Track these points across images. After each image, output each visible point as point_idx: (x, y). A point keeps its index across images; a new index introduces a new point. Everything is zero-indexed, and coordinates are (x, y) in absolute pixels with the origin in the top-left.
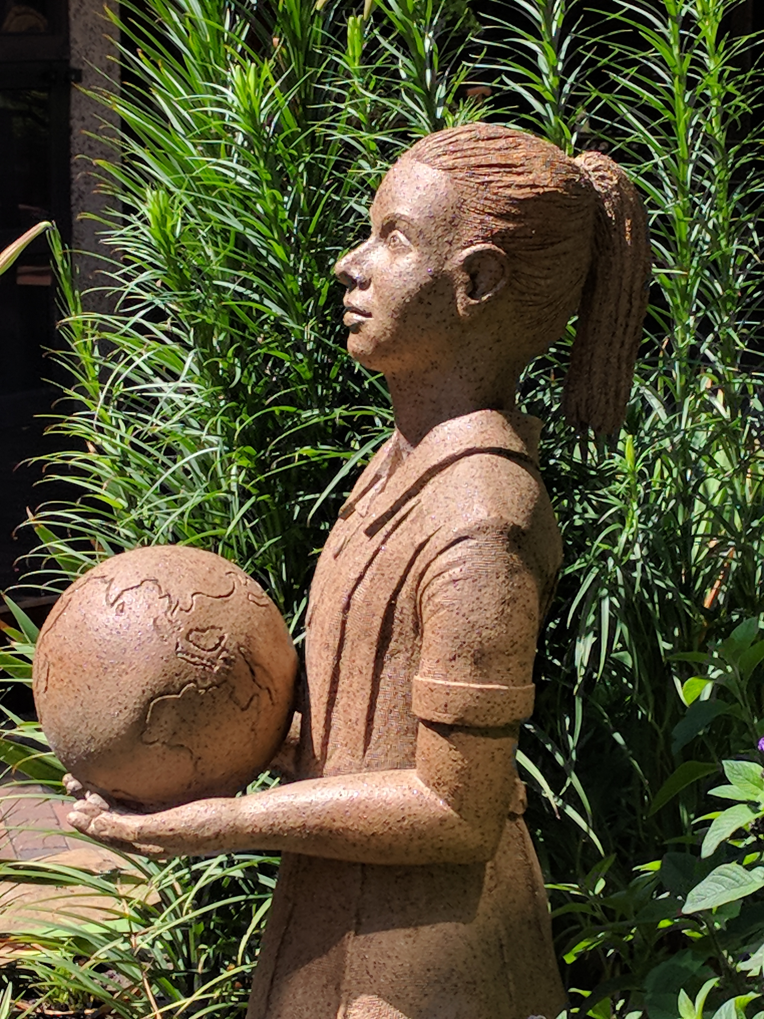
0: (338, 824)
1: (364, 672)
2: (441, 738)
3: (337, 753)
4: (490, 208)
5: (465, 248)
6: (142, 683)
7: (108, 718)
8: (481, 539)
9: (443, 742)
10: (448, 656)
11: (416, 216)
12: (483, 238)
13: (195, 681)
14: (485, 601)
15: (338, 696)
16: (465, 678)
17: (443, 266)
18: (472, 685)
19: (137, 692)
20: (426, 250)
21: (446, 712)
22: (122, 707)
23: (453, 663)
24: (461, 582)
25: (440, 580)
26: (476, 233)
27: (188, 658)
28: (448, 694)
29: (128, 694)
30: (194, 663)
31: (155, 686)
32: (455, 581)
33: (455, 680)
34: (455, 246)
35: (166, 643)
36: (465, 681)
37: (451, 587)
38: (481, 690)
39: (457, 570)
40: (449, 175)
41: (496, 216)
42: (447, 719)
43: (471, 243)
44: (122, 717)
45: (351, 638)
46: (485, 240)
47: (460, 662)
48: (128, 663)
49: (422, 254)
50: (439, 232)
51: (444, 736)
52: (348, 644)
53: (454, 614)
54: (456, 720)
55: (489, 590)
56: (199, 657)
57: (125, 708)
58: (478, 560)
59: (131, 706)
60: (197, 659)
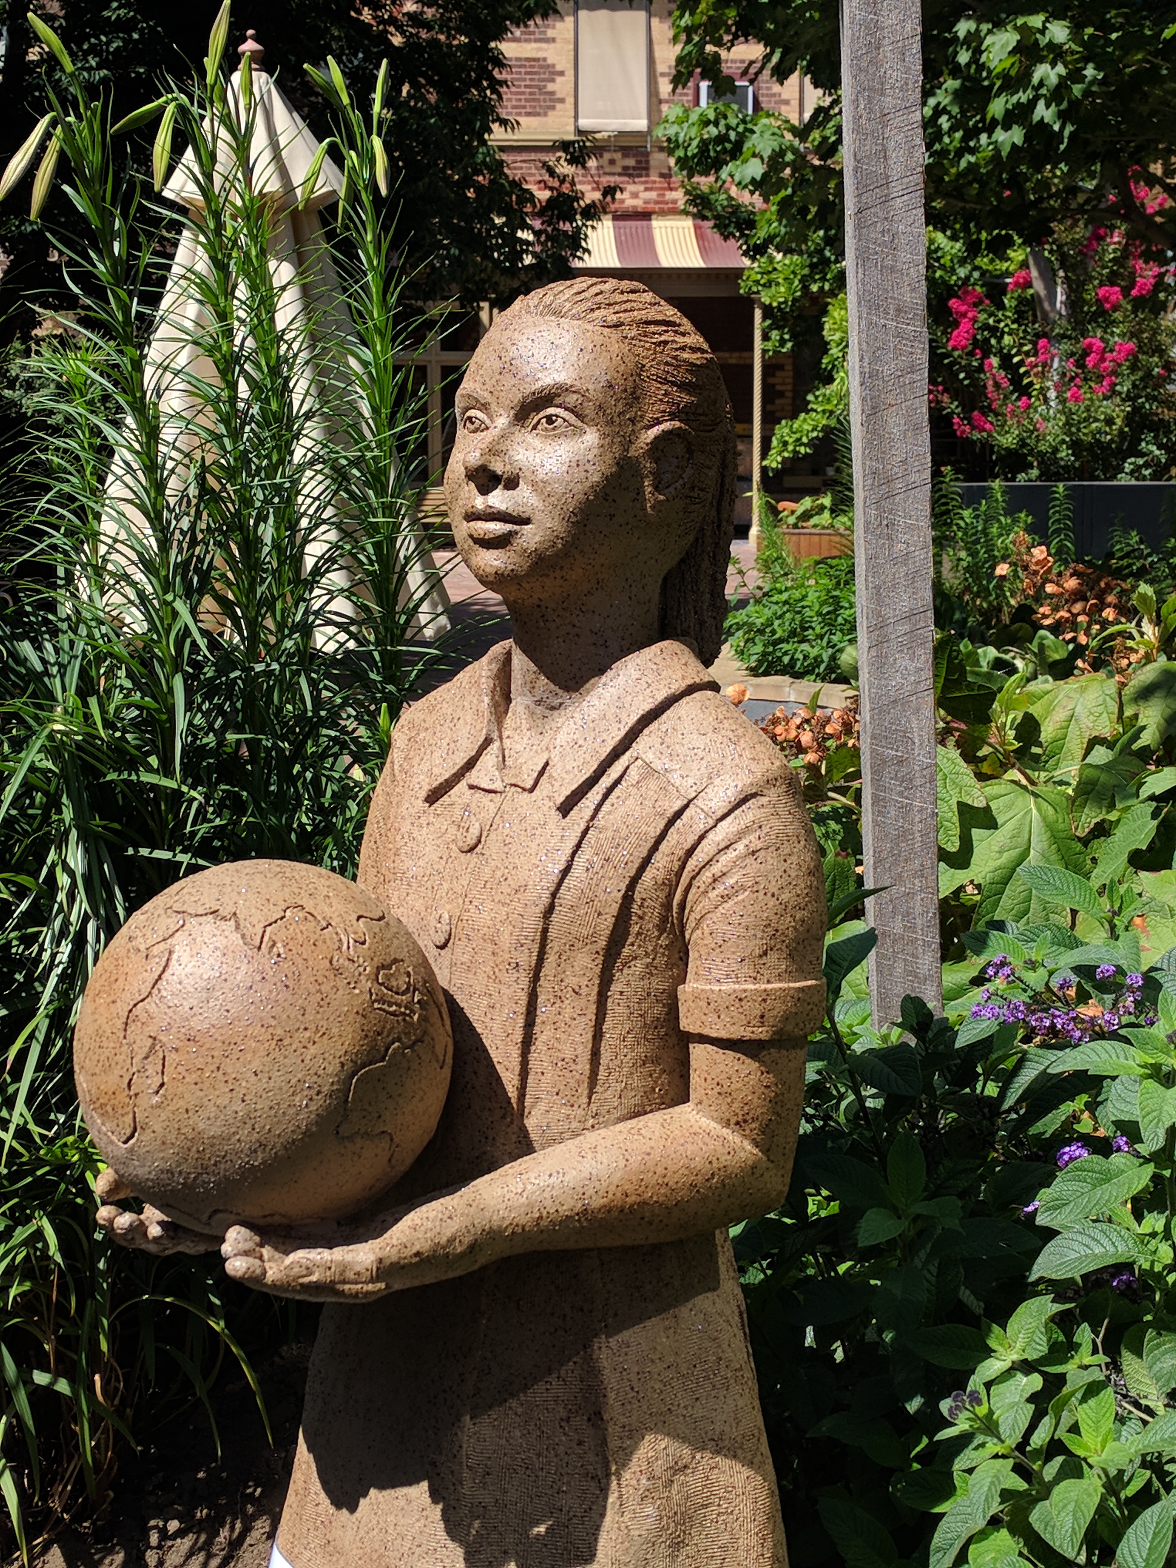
0: (632, 1199)
1: (584, 991)
2: (748, 1061)
3: (542, 1106)
4: (673, 376)
5: (652, 426)
6: (338, 1054)
7: (292, 1111)
8: (773, 794)
9: (751, 1065)
10: (757, 952)
11: (591, 387)
12: (670, 414)
13: (399, 1039)
14: (793, 874)
15: (537, 1029)
16: (780, 977)
17: (627, 451)
18: (792, 985)
19: (333, 1067)
20: (607, 430)
21: (762, 1024)
22: (313, 1092)
23: (764, 959)
24: (762, 854)
25: (731, 854)
26: (662, 407)
27: (385, 1007)
28: (764, 1000)
29: (321, 1072)
30: (393, 1014)
31: (356, 1054)
32: (753, 853)
33: (768, 982)
34: (639, 425)
35: (357, 991)
36: (780, 981)
37: (750, 860)
38: (802, 989)
39: (753, 837)
40: (615, 335)
41: (679, 386)
42: (762, 1033)
43: (658, 422)
44: (313, 1108)
45: (556, 949)
46: (673, 416)
47: (773, 957)
48: (313, 1027)
49: (604, 436)
50: (620, 407)
51: (754, 1056)
52: (551, 959)
53: (761, 895)
54: (774, 1033)
55: (794, 859)
56: (397, 1005)
57: (318, 1093)
58: (775, 822)
59: (325, 1089)
60: (394, 1008)
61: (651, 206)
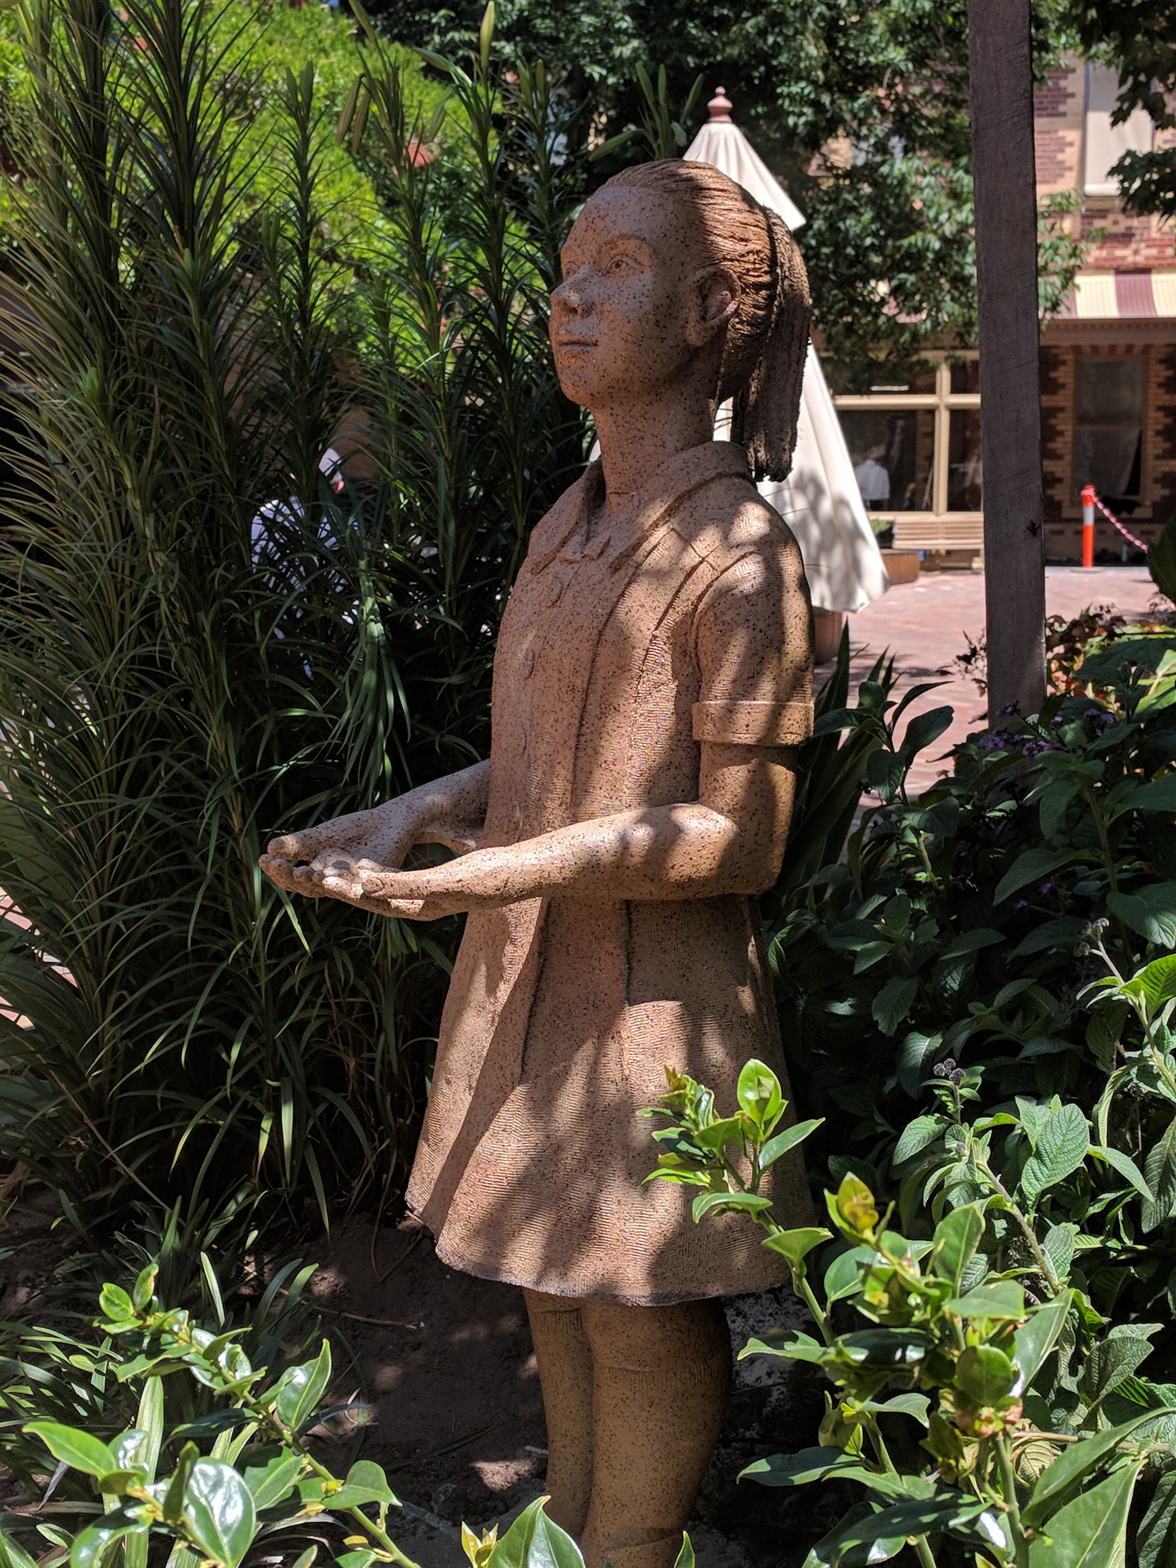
1: (622, 708)
8: (768, 554)
10: (746, 675)
16: (764, 696)
17: (677, 287)
20: (660, 270)
21: (747, 732)
26: (708, 254)
28: (749, 713)
32: (746, 597)
33: (754, 699)
36: (764, 699)
42: (749, 739)
47: (759, 680)
49: (657, 274)
53: (750, 630)
54: (759, 740)
58: (768, 575)
61: (1151, 262)
